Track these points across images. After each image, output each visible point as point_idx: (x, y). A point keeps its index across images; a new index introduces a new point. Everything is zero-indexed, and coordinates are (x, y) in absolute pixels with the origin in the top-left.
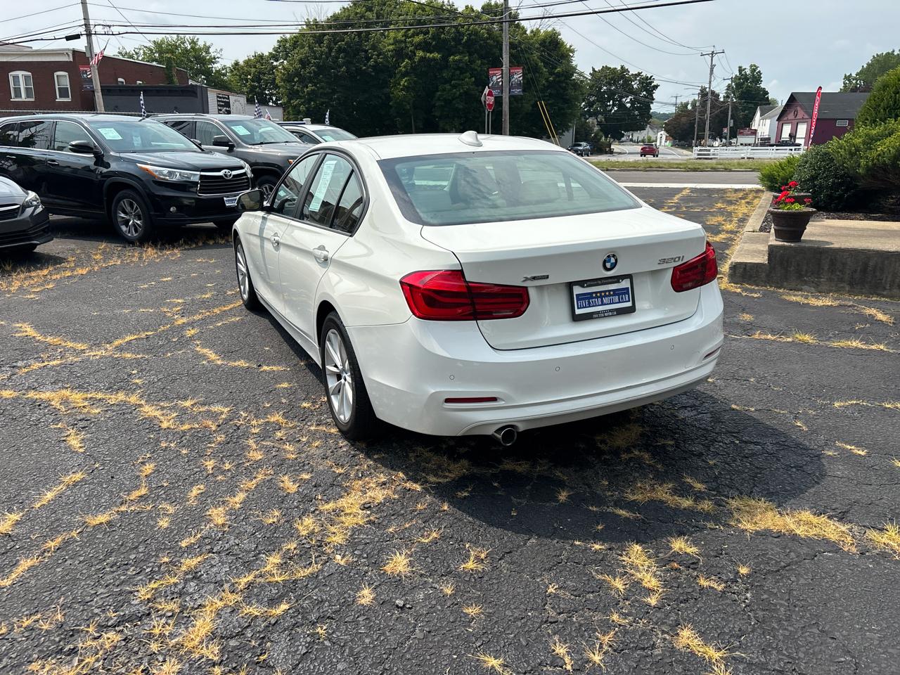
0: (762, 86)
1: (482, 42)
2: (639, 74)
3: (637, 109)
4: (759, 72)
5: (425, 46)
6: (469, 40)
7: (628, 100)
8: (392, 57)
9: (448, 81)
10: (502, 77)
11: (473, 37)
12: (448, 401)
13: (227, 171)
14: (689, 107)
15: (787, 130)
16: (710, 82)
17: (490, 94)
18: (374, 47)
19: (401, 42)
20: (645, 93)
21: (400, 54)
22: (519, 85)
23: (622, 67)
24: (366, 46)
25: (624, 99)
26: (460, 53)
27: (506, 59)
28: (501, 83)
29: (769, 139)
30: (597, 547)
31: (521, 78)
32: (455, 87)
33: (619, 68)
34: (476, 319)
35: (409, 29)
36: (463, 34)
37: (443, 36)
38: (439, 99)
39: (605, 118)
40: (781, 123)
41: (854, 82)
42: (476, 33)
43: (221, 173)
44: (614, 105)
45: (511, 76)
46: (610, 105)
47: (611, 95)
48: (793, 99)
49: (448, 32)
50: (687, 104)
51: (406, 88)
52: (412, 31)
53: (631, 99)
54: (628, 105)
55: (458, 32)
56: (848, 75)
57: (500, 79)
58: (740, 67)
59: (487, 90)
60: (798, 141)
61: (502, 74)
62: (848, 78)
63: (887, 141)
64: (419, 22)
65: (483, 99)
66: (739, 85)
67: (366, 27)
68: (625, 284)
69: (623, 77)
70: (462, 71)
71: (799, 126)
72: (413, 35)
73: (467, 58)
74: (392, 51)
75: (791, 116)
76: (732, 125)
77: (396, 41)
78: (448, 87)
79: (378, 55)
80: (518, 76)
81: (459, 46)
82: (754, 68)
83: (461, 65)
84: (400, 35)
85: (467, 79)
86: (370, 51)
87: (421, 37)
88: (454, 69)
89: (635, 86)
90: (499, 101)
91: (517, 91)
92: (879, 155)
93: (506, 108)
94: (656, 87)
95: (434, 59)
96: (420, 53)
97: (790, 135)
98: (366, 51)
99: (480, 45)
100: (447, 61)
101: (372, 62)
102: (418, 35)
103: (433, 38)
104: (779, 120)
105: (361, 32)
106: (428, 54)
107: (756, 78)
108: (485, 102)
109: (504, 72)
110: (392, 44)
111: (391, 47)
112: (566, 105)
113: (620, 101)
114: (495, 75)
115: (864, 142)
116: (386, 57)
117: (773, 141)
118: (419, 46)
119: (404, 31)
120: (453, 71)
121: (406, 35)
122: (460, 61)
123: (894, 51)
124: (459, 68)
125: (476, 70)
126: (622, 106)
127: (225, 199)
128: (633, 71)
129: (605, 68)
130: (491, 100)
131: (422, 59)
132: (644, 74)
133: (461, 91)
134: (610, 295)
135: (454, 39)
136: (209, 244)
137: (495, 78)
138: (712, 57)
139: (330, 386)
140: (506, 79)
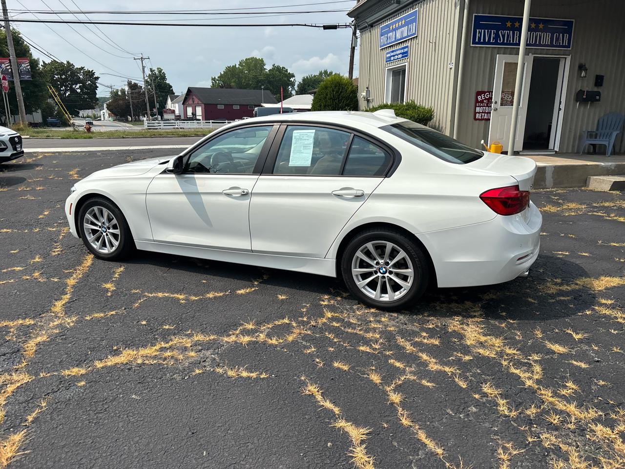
0: (167, 82)
2: (82, 68)
3: (86, 93)
4: (164, 73)
7: (78, 87)
10: (11, 66)
12: (519, 259)
14: (119, 93)
15: (190, 111)
17: (4, 78)
20: (89, 82)
22: (28, 73)
23: (68, 62)
25: (74, 86)
27: (11, 50)
28: (10, 70)
29: (180, 116)
31: (29, 67)
33: (65, 63)
39: (62, 100)
40: (185, 106)
41: (218, 82)
44: (66, 90)
45: (19, 65)
46: (63, 90)
47: (63, 82)
48: (190, 91)
50: (117, 91)
53: (80, 86)
54: (79, 91)
56: (213, 77)
57: (9, 67)
58: (151, 69)
60: (198, 118)
61: (10, 62)
62: (214, 79)
66: (153, 81)
69: (70, 70)
71: (197, 108)
75: (190, 102)
76: (158, 107)
80: (26, 65)
82: (160, 71)
89: (81, 77)
91: (27, 77)
93: (19, 90)
94: (97, 78)
97: (192, 114)
104: (183, 104)
107: (163, 77)
109: (12, 61)
113: (71, 87)
114: (3, 63)
117: (182, 117)
123: (236, 65)
126: (73, 91)
128: (77, 66)
129: (54, 62)
130: (6, 84)
132: (86, 68)
137: (3, 66)
138: (142, 61)
139: (358, 283)
140: (14, 67)
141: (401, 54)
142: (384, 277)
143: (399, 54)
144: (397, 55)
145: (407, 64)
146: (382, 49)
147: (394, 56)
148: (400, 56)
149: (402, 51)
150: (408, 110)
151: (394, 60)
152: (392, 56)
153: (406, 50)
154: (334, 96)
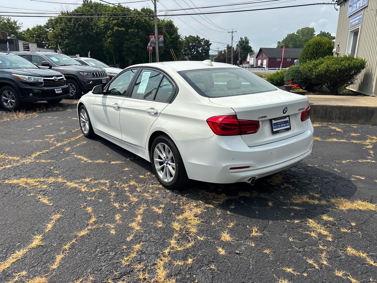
0: (249, 45)
1: (142, 24)
2: (204, 39)
3: (204, 53)
4: (248, 39)
5: (118, 25)
6: (137, 23)
8: (104, 29)
9: (128, 40)
10: (155, 39)
11: (138, 22)
12: (231, 169)
13: (56, 77)
14: (223, 52)
15: (259, 62)
16: (232, 43)
17: (151, 46)
18: (95, 25)
19: (107, 23)
20: (206, 46)
21: (107, 28)
22: (162, 42)
23: (197, 36)
24: (91, 24)
25: (198, 49)
26: (134, 28)
27: (156, 31)
28: (154, 41)
29: (253, 65)
30: (296, 221)
31: (163, 39)
32: (132, 42)
33: (196, 36)
34: (241, 134)
35: (110, 18)
36: (134, 21)
37: (125, 21)
38: (125, 48)
39: (191, 56)
40: (257, 59)
41: (281, 44)
42: (140, 20)
43: (53, 78)
44: (195, 51)
45: (159, 38)
46: (193, 51)
47: (194, 47)
48: (261, 50)
49: (128, 19)
50: (222, 51)
51: (110, 43)
52: (111, 18)
53: (201, 49)
54: (200, 51)
55: (132, 20)
56: (279, 41)
58: (241, 38)
59: (149, 44)
60: (264, 66)
61: (155, 37)
62: (279, 43)
63: (322, 65)
64: (115, 15)
65: (148, 47)
66: (241, 45)
67: (91, 16)
68: (287, 119)
69: (198, 40)
70: (135, 36)
71: (264, 61)
72: (112, 20)
73: (136, 30)
74: (103, 26)
75: (261, 57)
76: (240, 60)
77: (105, 22)
78: (128, 42)
79: (97, 28)
80: (162, 38)
81: (133, 26)
82: (246, 38)
83: (134, 33)
84: (106, 20)
85: (137, 39)
86: (93, 26)
87: (116, 21)
88: (131, 35)
89: (203, 44)
90: (154, 48)
91: (161, 45)
92: (320, 71)
93: (157, 51)
94: (211, 44)
95: (122, 30)
96: (116, 28)
97: (261, 64)
98: (92, 26)
99: (142, 25)
100: (128, 31)
101: (94, 31)
102: (114, 20)
103: (121, 22)
104: (256, 58)
105: (89, 18)
106: (119, 28)
107: (247, 42)
108: (149, 49)
109: (156, 37)
110: (103, 24)
111: (103, 25)
112: (177, 51)
113: (197, 49)
114: (152, 38)
115: (313, 66)
116: (101, 29)
117: (255, 66)
118: (115, 25)
119: (109, 18)
120: (130, 36)
121: (109, 20)
122: (134, 31)
123: (294, 33)
124: (133, 35)
125: (140, 36)
126: (198, 51)
127: (55, 90)
128: (201, 38)
129: (191, 36)
130: (151, 48)
131: (117, 30)
132: (206, 39)
133: (135, 44)
134: (283, 123)
135: (130, 23)
136: (49, 110)
137: (152, 39)
138: (232, 33)
139: (156, 167)
140: (157, 39)
141: (358, 19)
142: (166, 166)
143: (357, 20)
144: (356, 21)
145: (360, 27)
146: (349, 17)
147: (354, 21)
148: (357, 21)
149: (358, 18)
150: (343, 61)
151: (354, 24)
152: (353, 22)
153: (361, 16)
154: (313, 52)
